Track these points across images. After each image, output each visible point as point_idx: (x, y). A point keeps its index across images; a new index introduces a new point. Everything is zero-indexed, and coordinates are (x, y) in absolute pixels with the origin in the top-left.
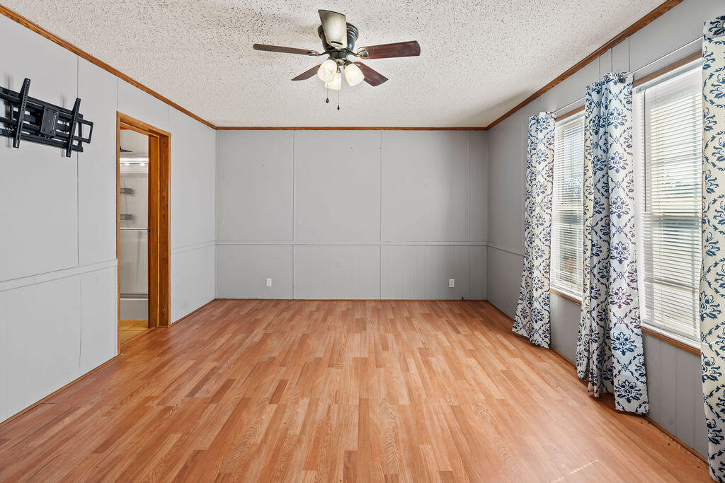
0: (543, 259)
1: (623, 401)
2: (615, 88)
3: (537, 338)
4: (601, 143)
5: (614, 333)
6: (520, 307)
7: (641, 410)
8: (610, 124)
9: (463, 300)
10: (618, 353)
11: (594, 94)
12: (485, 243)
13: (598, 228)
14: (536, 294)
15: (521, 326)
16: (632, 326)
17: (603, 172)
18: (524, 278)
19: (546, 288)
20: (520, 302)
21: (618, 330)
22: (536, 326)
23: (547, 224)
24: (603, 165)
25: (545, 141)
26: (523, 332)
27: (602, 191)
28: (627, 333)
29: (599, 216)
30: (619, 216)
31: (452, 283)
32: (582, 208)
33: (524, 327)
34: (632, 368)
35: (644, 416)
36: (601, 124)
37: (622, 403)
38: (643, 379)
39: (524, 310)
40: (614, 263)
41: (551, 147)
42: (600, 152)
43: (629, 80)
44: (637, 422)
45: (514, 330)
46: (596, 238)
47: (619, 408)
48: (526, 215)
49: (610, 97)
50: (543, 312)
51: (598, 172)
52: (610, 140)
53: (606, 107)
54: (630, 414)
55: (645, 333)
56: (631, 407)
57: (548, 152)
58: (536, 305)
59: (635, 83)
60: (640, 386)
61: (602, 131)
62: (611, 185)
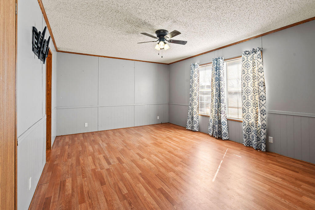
0: (197, 105)
1: (224, 137)
2: (221, 60)
3: (195, 129)
4: (218, 74)
5: (222, 121)
6: (188, 121)
7: (228, 138)
8: (220, 69)
9: (162, 123)
10: (223, 126)
11: (215, 61)
12: (168, 103)
13: (217, 95)
14: (194, 116)
15: (189, 127)
16: (225, 119)
17: (218, 81)
18: (189, 112)
19: (197, 114)
20: (188, 119)
21: (223, 120)
22: (195, 125)
23: (198, 95)
24: (218, 79)
25: (197, 71)
26: (189, 128)
27: (218, 86)
28: (224, 120)
29: (217, 92)
30: (223, 92)
31: (158, 118)
32: (211, 90)
33: (190, 127)
34: (226, 129)
35: (228, 140)
36: (217, 69)
37: (224, 138)
38: (228, 131)
39: (190, 122)
40: (222, 103)
41: (198, 73)
42: (217, 76)
43: (223, 59)
44: (227, 141)
45: (187, 128)
46: (216, 98)
47: (223, 139)
48: (190, 93)
49: (220, 63)
50: (197, 121)
51: (217, 81)
52: (220, 73)
53: (219, 65)
54: (226, 140)
55: (228, 120)
56: (225, 138)
57: (198, 74)
58: (195, 119)
59: (225, 60)
60: (227, 133)
61: (218, 71)
62: (221, 84)
